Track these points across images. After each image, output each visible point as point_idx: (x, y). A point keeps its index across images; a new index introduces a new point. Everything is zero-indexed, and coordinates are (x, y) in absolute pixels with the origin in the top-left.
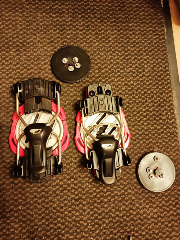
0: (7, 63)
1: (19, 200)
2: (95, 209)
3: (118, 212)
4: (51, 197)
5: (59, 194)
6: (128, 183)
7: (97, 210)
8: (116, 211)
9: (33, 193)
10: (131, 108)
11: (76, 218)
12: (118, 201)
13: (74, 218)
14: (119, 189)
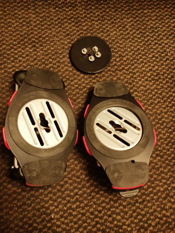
0: (24, 60)
1: (51, 207)
2: (138, 210)
3: (164, 211)
4: (86, 200)
5: (95, 196)
6: (169, 176)
7: (140, 212)
8: (162, 210)
9: (66, 197)
10: (161, 94)
11: (118, 222)
12: (162, 198)
13: (115, 222)
14: (161, 184)
